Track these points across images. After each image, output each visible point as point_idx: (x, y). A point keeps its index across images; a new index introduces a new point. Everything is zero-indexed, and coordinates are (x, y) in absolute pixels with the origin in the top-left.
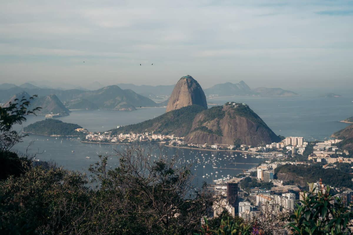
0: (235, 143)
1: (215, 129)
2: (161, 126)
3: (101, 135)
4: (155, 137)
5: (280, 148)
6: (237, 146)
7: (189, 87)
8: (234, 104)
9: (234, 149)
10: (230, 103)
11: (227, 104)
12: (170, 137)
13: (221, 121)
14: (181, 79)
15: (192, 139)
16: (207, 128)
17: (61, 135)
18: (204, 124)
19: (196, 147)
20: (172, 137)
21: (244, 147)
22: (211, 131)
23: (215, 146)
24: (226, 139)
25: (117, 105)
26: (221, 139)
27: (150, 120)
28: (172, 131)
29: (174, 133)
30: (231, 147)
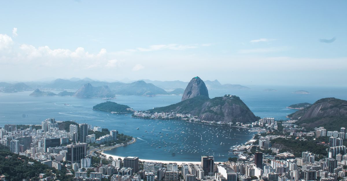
0: (232, 121)
1: (219, 112)
2: (182, 108)
3: (143, 113)
4: (178, 115)
5: (261, 125)
6: (234, 123)
7: (198, 84)
8: (231, 96)
9: (232, 125)
10: (227, 95)
11: (226, 96)
12: (188, 115)
13: (222, 107)
14: (193, 79)
15: (204, 117)
16: (214, 111)
17: (117, 112)
18: (212, 109)
19: (207, 123)
20: (189, 116)
21: (239, 124)
22: (216, 113)
23: (219, 123)
24: (226, 118)
25: (144, 93)
26: (223, 118)
27: (174, 104)
28: (189, 112)
29: (190, 113)
30: (231, 123)
